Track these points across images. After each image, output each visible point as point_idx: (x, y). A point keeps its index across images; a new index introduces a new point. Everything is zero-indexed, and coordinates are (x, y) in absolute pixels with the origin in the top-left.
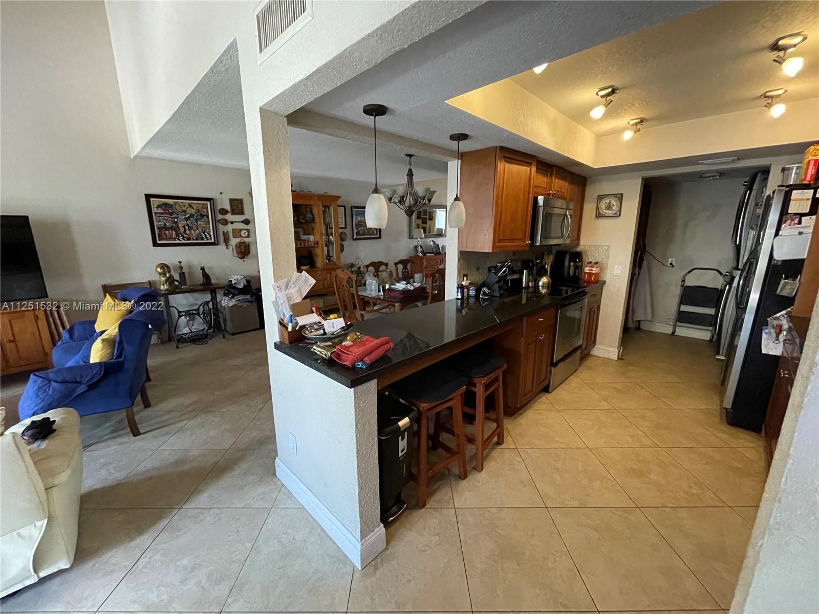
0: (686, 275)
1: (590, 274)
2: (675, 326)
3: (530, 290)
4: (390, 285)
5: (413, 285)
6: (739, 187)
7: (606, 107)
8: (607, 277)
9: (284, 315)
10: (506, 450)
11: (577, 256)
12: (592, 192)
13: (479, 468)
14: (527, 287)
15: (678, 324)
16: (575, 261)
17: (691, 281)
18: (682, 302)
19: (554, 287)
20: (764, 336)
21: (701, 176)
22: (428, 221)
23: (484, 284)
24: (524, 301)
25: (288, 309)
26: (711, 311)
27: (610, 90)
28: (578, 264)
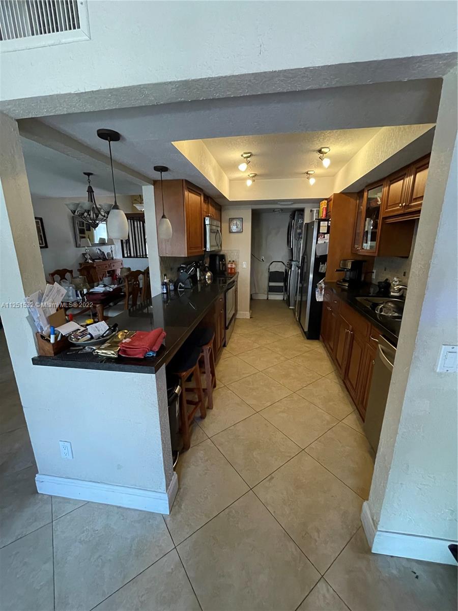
0: (270, 265)
1: (231, 269)
2: (268, 294)
3: (202, 282)
4: (88, 290)
5: (110, 287)
6: (287, 217)
7: (247, 164)
8: (239, 270)
9: (42, 328)
10: (220, 389)
11: (223, 257)
12: (227, 215)
13: (210, 407)
14: (200, 280)
15: (269, 293)
16: (222, 261)
17: (273, 269)
18: (270, 280)
19: (213, 278)
20: (316, 293)
21: (274, 210)
22: (86, 232)
23: (178, 281)
24: (199, 290)
25: (46, 322)
26: (282, 284)
27: (250, 155)
28: (224, 262)
